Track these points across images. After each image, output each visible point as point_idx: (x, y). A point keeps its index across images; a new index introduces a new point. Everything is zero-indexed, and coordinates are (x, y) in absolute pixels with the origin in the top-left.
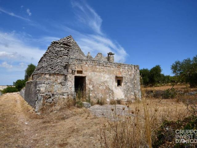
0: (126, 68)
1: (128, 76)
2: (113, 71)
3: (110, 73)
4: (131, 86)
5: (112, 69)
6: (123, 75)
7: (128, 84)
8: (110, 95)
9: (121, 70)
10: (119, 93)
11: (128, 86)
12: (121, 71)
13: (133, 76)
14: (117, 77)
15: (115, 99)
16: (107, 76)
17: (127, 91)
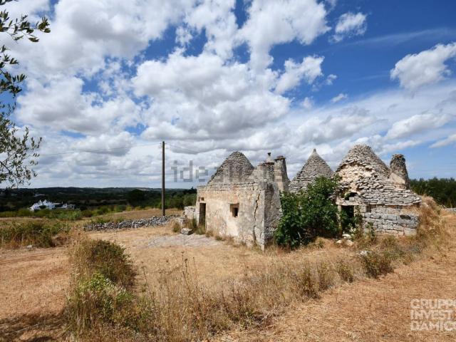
0: (245, 188)
1: (246, 203)
2: (228, 195)
3: (224, 198)
4: (250, 220)
5: (227, 193)
6: (240, 200)
7: (246, 215)
8: (223, 228)
9: (238, 192)
10: (232, 227)
11: (246, 218)
12: (237, 194)
13: (253, 201)
14: (231, 205)
15: (228, 234)
16: (222, 203)
17: (242, 226)
